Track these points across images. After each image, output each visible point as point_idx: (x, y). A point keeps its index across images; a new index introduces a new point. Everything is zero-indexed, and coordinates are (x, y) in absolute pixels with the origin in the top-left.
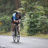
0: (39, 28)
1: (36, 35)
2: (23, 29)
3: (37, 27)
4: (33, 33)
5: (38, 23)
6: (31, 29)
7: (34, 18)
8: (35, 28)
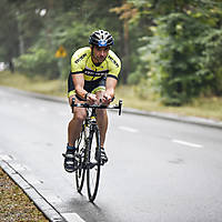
0: (208, 74)
1: (196, 102)
2: (147, 78)
3: (198, 73)
4: (184, 93)
5: (202, 59)
6: (177, 80)
7: (186, 37)
8: (191, 78)
